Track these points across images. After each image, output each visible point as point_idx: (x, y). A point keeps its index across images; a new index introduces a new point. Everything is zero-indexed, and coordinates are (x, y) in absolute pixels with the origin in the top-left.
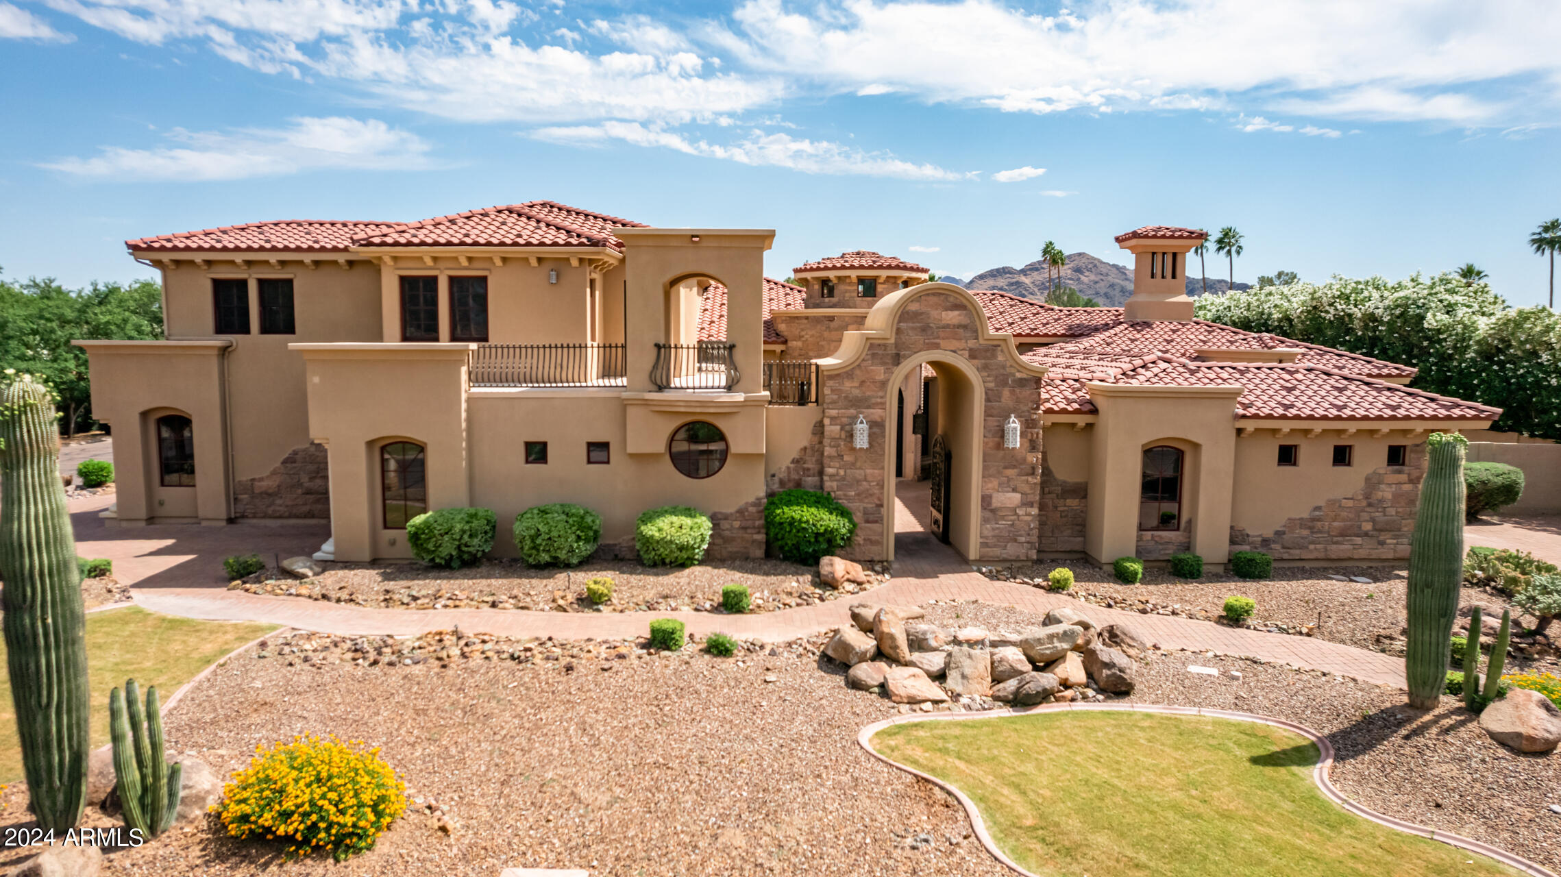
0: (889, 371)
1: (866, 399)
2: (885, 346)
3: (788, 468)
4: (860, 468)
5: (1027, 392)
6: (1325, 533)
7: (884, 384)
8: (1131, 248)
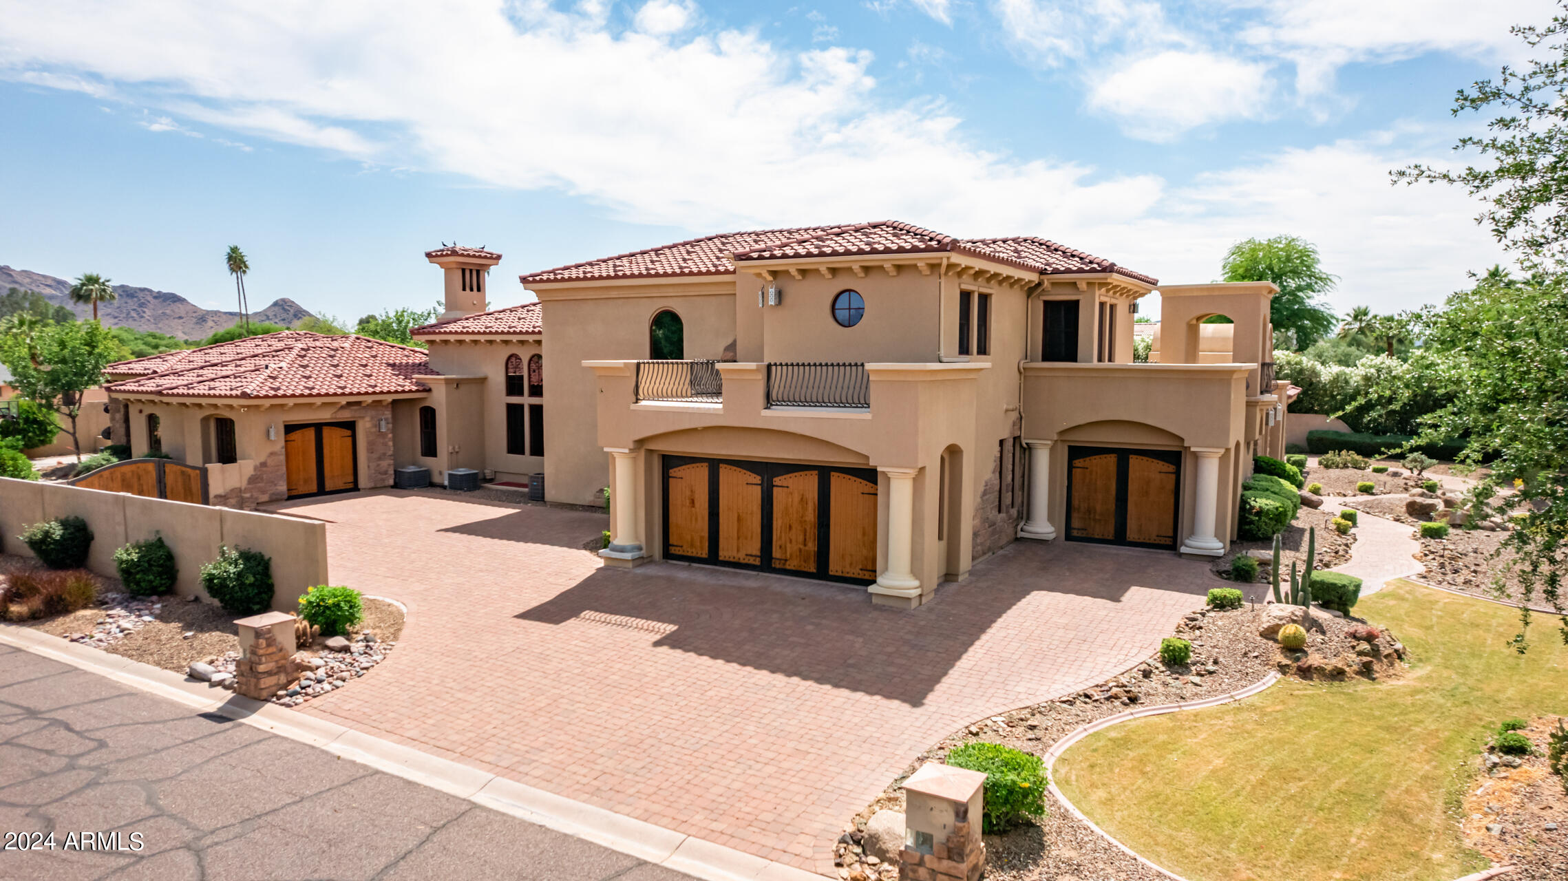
8: (441, 264)
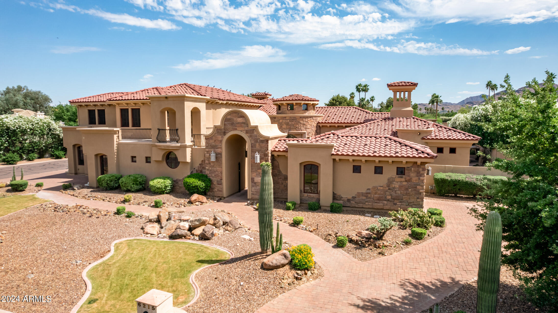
0: (222, 137)
1: (216, 146)
2: (221, 129)
3: (198, 166)
4: (215, 167)
5: (264, 145)
6: (372, 198)
7: (221, 141)
